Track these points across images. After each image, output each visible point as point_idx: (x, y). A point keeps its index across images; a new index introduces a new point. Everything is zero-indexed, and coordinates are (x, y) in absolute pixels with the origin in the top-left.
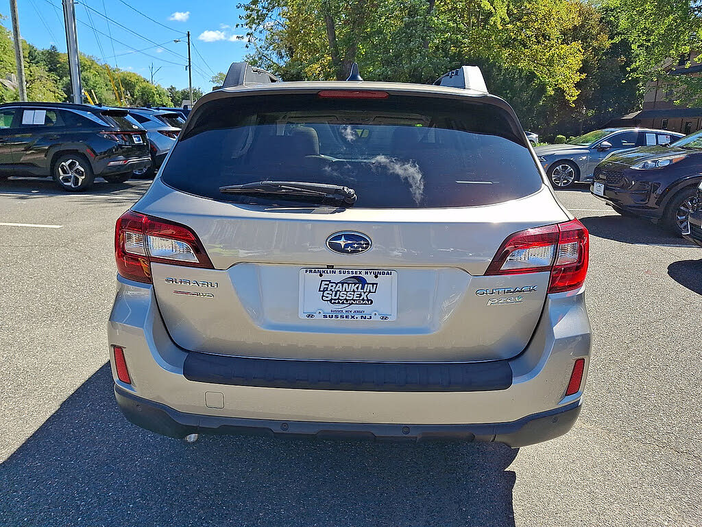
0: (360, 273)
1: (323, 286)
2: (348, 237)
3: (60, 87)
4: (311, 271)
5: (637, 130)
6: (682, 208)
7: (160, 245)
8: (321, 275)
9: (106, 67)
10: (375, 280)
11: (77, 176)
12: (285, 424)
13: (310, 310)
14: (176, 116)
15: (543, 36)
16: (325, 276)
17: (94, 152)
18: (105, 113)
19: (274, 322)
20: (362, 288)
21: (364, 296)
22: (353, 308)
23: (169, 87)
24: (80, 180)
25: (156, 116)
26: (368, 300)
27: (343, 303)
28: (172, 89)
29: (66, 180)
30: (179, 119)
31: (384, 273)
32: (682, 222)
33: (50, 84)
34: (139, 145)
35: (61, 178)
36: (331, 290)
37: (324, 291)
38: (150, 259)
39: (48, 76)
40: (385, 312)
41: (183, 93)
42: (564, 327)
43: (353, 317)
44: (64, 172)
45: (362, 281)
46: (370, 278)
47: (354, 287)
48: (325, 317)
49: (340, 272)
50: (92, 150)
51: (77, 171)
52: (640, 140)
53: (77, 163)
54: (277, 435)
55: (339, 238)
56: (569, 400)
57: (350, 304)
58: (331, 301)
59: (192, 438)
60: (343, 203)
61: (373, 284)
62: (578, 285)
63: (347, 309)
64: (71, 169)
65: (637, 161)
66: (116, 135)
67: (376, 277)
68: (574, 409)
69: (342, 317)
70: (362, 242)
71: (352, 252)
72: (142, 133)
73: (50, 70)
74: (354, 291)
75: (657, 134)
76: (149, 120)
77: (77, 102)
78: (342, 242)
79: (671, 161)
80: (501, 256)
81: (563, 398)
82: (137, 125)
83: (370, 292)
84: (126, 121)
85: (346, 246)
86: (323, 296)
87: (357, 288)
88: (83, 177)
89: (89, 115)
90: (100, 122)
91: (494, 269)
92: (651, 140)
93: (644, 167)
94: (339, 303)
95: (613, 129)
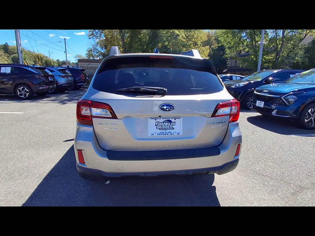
0: (170, 118)
1: (157, 124)
2: (167, 105)
3: (10, 59)
4: (152, 119)
5: (229, 75)
6: (248, 100)
7: (96, 111)
8: (156, 120)
9: (29, 51)
10: (175, 121)
11: (25, 93)
12: (145, 173)
13: (153, 133)
14: (65, 70)
15: (196, 44)
16: (157, 120)
17: (33, 84)
18: (37, 68)
19: (140, 137)
20: (170, 124)
21: (171, 127)
22: (167, 131)
23: (57, 59)
24: (27, 95)
25: (57, 70)
26: (172, 128)
27: (164, 129)
28: (58, 60)
29: (21, 95)
30: (66, 71)
31: (178, 118)
32: (248, 104)
33: (6, 58)
34: (51, 81)
35: (18, 94)
36: (159, 125)
37: (157, 126)
38: (92, 116)
39: (5, 54)
40: (178, 132)
41: (63, 62)
42: (235, 134)
43: (167, 134)
44: (20, 92)
45: (170, 121)
46: (173, 120)
47: (167, 124)
48: (158, 134)
49: (163, 119)
50: (32, 83)
51: (26, 91)
52: (231, 78)
53: (26, 88)
54: (143, 177)
55: (164, 106)
56: (236, 158)
57: (166, 130)
58: (159, 129)
59: (108, 182)
60: (163, 94)
61: (174, 122)
62: (237, 120)
63: (165, 131)
64: (23, 90)
65: (233, 85)
66: (42, 77)
67: (175, 120)
68: (237, 161)
69: (164, 134)
70: (172, 107)
71: (168, 111)
72: (52, 76)
73: (5, 52)
74: (168, 125)
75: (236, 76)
76: (55, 71)
77: (21, 63)
78: (165, 107)
79: (244, 84)
80: (216, 111)
81: (235, 157)
82: (50, 73)
83: (173, 125)
84: (45, 71)
85: (166, 108)
86: (157, 127)
87: (169, 124)
88: (28, 94)
89: (30, 69)
90: (35, 72)
91: (214, 115)
92: (234, 78)
93: (235, 87)
94: (162, 129)
95: (222, 75)
